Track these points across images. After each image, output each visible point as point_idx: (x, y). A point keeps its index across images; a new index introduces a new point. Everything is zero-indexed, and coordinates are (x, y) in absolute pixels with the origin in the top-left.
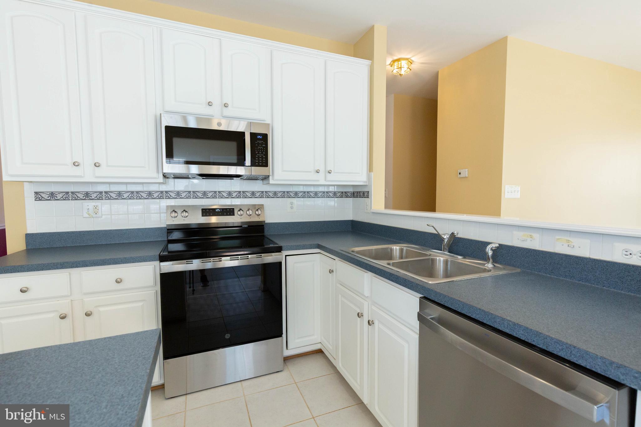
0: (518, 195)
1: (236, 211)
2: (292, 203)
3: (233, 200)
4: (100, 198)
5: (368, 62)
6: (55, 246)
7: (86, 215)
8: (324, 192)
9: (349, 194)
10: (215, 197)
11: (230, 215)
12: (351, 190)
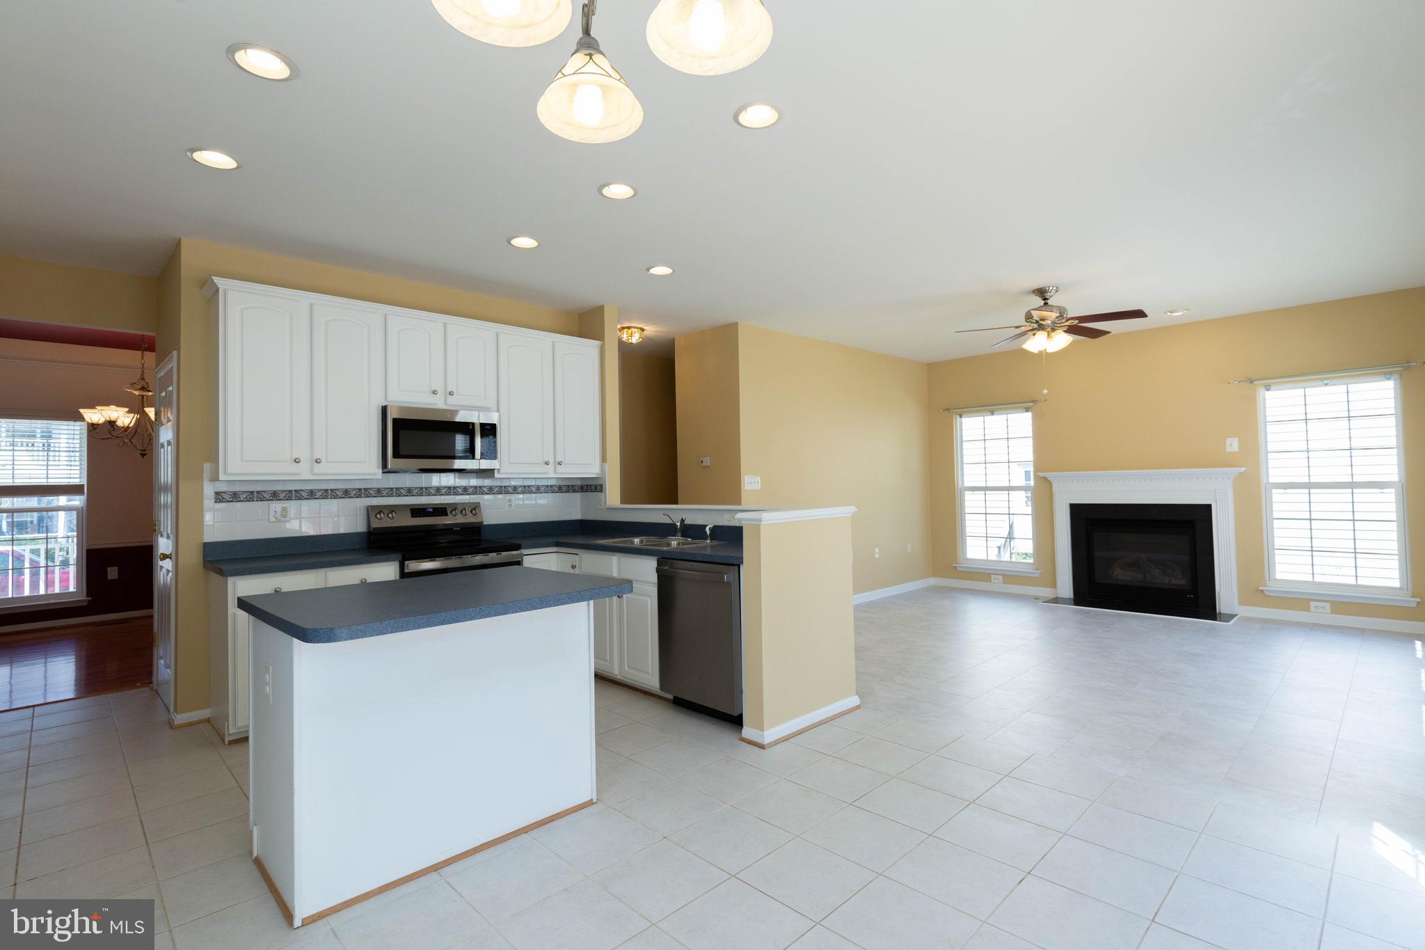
0: (759, 487)
1: (449, 511)
2: (510, 501)
3: (442, 497)
4: (289, 499)
5: (597, 343)
6: (237, 557)
7: (272, 519)
8: (547, 486)
9: (576, 488)
10: (421, 495)
11: (443, 515)
12: (579, 483)
